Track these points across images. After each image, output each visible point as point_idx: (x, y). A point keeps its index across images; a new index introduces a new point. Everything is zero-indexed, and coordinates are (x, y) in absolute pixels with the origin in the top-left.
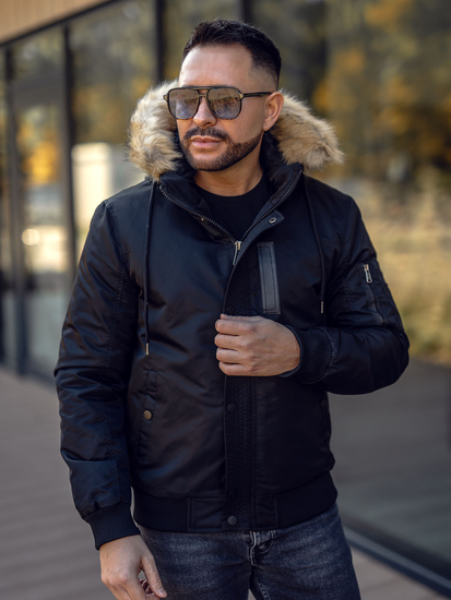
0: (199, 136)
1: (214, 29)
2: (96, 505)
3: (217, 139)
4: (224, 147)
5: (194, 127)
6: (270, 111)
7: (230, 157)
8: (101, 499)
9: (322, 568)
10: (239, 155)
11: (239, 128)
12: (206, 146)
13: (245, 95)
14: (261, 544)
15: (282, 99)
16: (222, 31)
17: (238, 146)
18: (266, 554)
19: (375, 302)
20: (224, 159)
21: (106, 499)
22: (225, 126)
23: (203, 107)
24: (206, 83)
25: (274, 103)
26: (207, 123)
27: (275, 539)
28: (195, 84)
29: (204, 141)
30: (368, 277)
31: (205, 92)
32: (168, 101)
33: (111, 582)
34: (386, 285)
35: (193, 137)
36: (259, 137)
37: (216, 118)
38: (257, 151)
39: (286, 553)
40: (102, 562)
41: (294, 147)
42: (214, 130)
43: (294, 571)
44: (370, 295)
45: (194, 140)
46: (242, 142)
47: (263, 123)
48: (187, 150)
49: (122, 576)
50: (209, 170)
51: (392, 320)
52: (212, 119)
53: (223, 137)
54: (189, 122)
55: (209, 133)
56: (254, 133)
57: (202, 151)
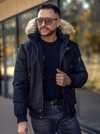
0: (43, 29)
1: (46, 5)
2: (18, 113)
3: (47, 29)
4: (48, 31)
5: (42, 27)
6: (58, 23)
7: (50, 34)
8: (19, 112)
9: (72, 124)
10: (51, 33)
11: (51, 27)
12: (44, 31)
13: (53, 20)
14: (59, 119)
15: (61, 20)
16: (47, 6)
17: (51, 31)
18: (60, 122)
19: (81, 66)
20: (48, 34)
21: (21, 112)
22: (49, 26)
23: (44, 22)
24: (44, 17)
25: (59, 21)
26: (45, 26)
27: (62, 118)
28: (42, 17)
29: (44, 30)
30: (79, 60)
31: (44, 19)
32: (36, 21)
33: (20, 132)
34: (83, 62)
35: (41, 29)
36: (56, 29)
37: (47, 25)
38: (55, 32)
39: (64, 121)
40: (19, 127)
41: (64, 31)
42: (46, 27)
43: (66, 125)
44: (80, 64)
45: (42, 30)
46: (52, 30)
47: (57, 26)
48: (40, 32)
49: (23, 131)
50: (45, 36)
51: (84, 69)
52: (46, 25)
53: (48, 29)
54: (40, 26)
55: (45, 28)
56: (55, 28)
57: (44, 32)
